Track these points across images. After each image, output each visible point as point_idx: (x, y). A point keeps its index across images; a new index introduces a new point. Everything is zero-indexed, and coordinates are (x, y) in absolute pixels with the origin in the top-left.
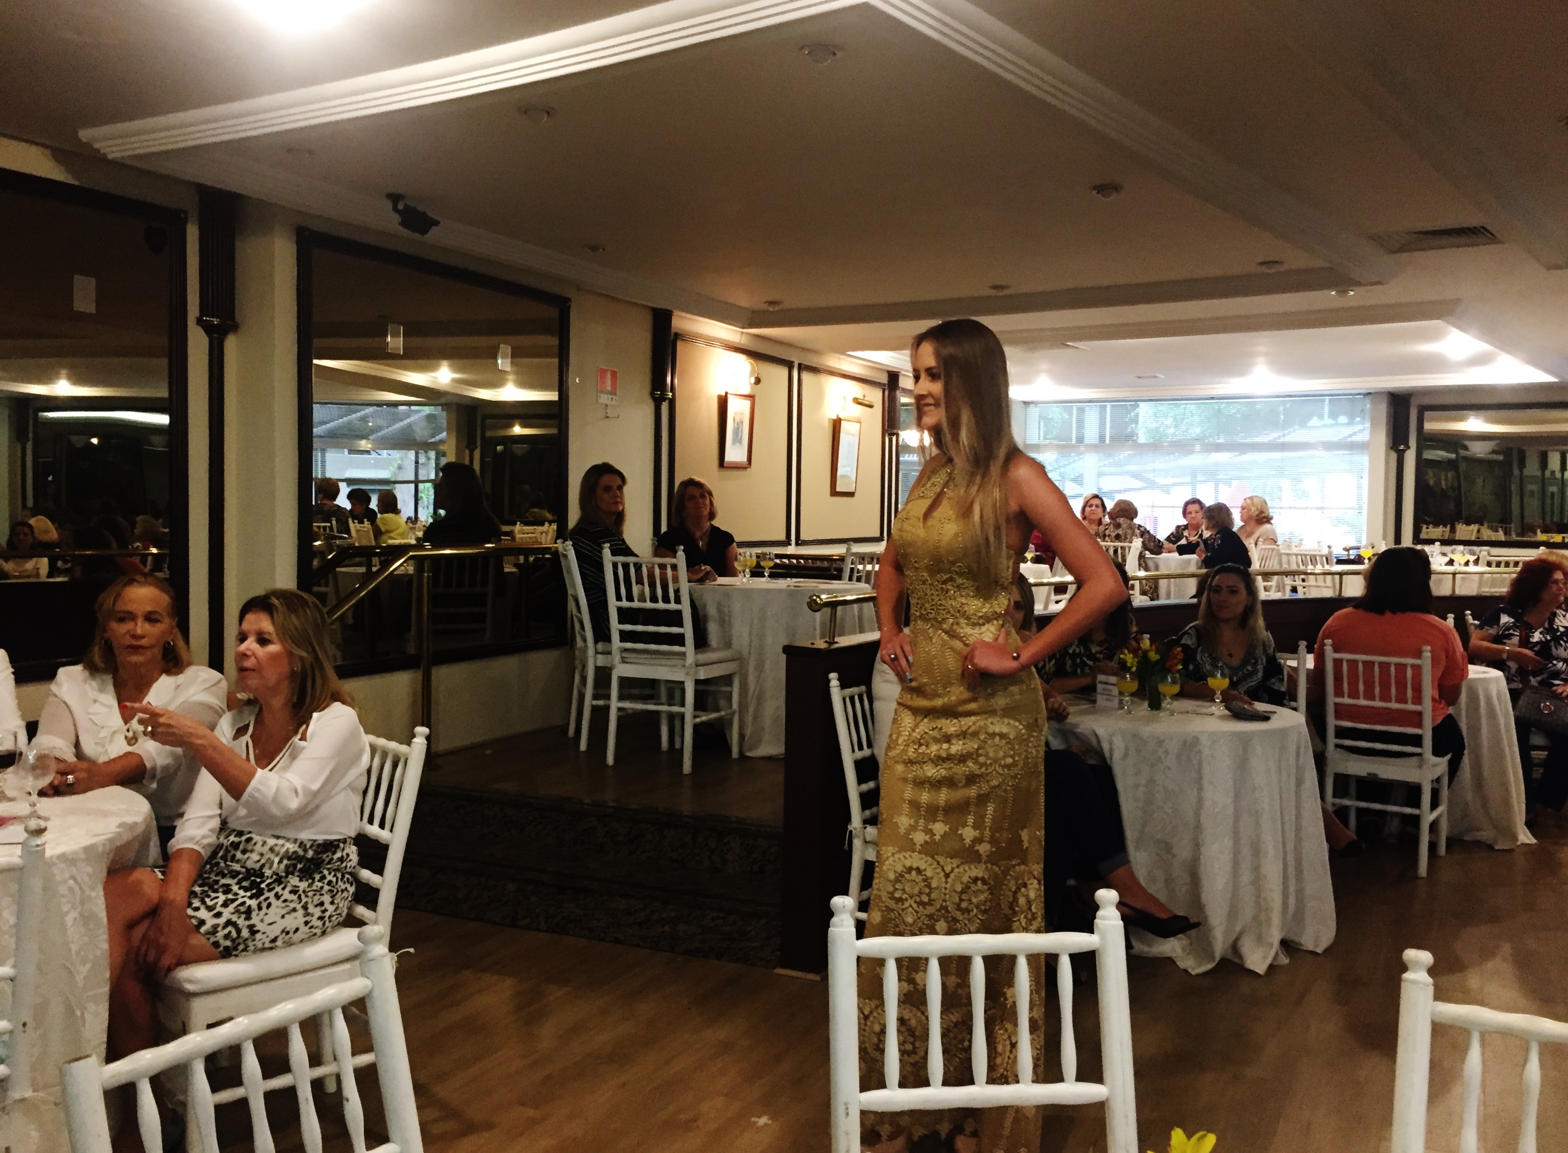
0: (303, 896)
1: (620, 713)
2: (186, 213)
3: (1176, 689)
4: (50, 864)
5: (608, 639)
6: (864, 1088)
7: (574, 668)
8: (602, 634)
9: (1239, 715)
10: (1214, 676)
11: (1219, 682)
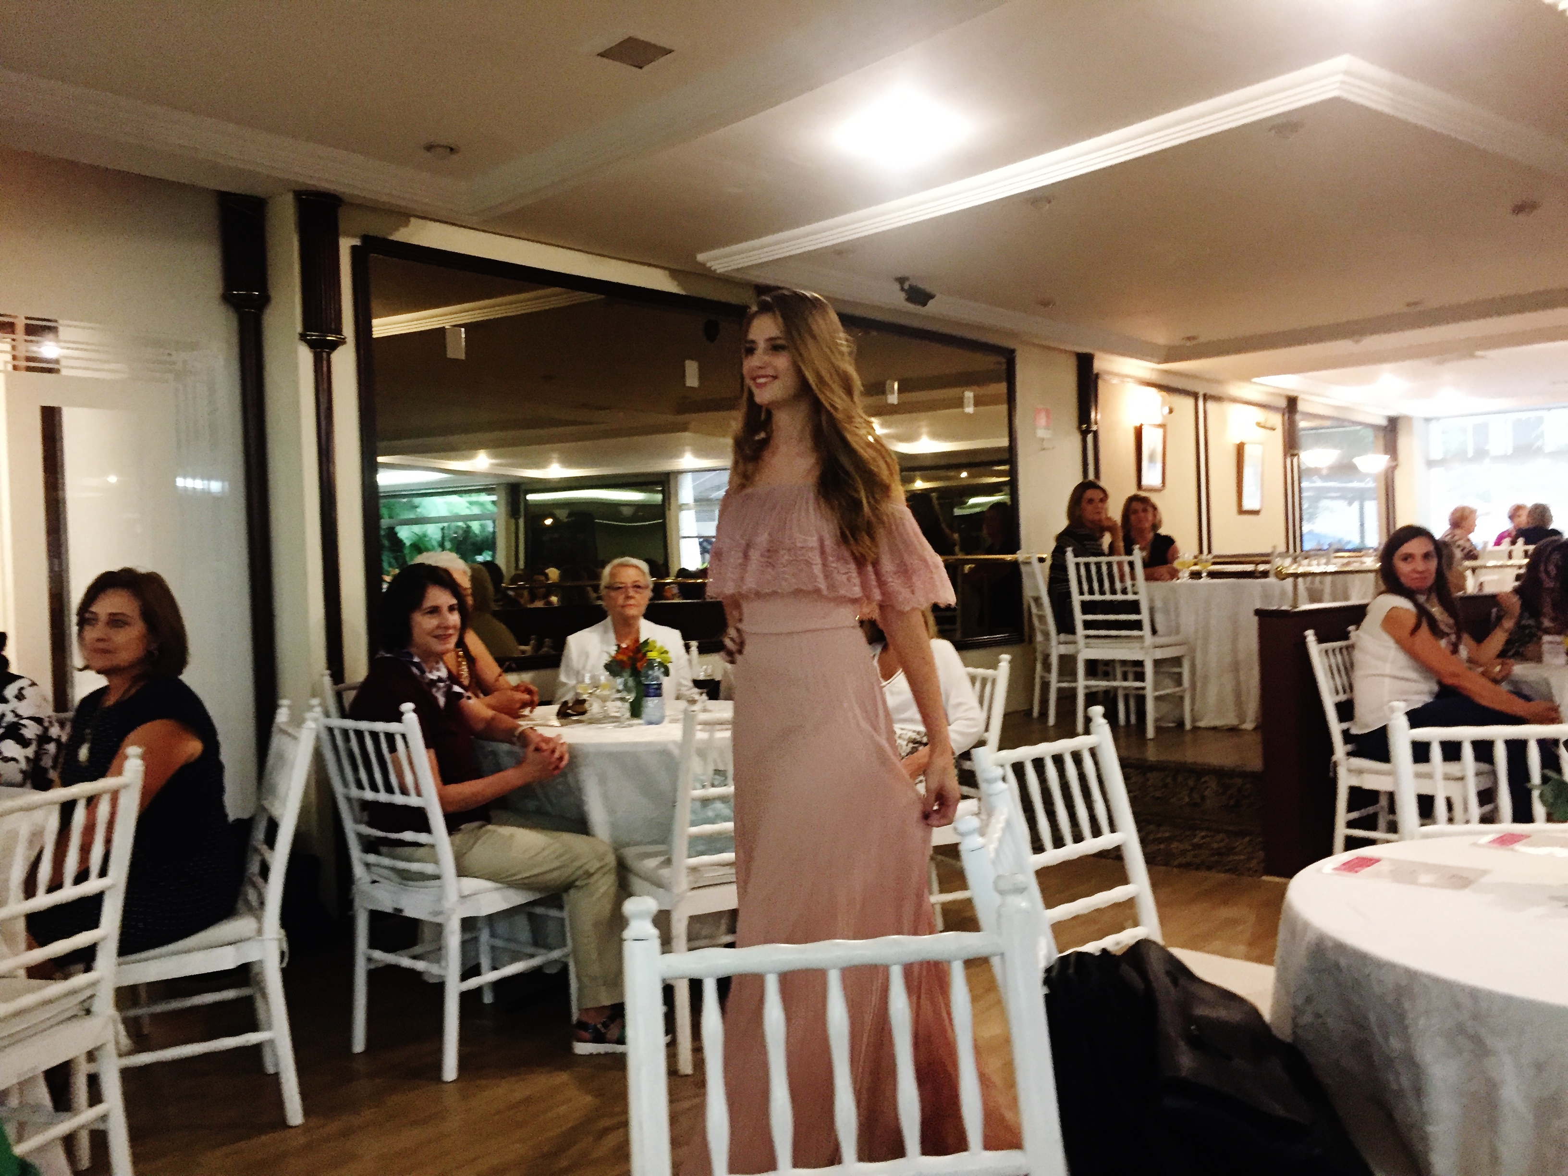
1: (1087, 691)
5: (1072, 631)
7: (1035, 660)
8: (1065, 625)
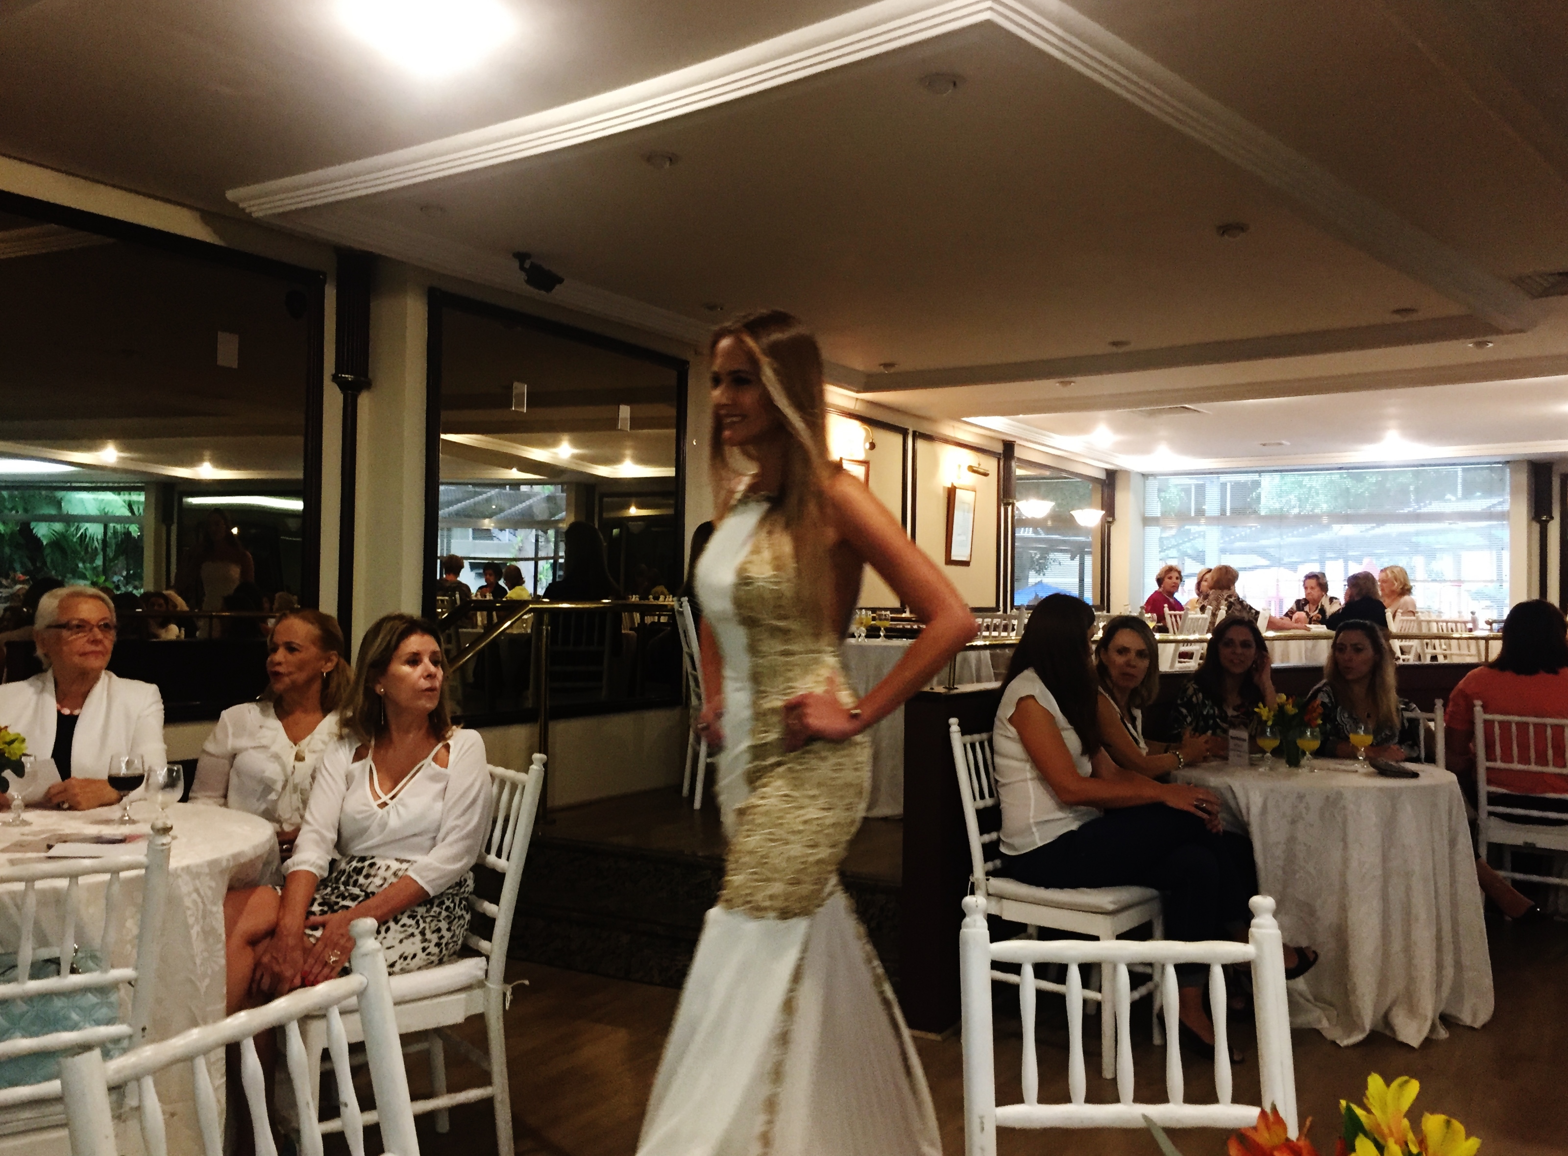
0: (421, 922)
2: (324, 274)
3: (1316, 744)
4: (176, 875)
6: (1001, 1101)
9: (1384, 772)
10: (1356, 732)
11: (1361, 738)
